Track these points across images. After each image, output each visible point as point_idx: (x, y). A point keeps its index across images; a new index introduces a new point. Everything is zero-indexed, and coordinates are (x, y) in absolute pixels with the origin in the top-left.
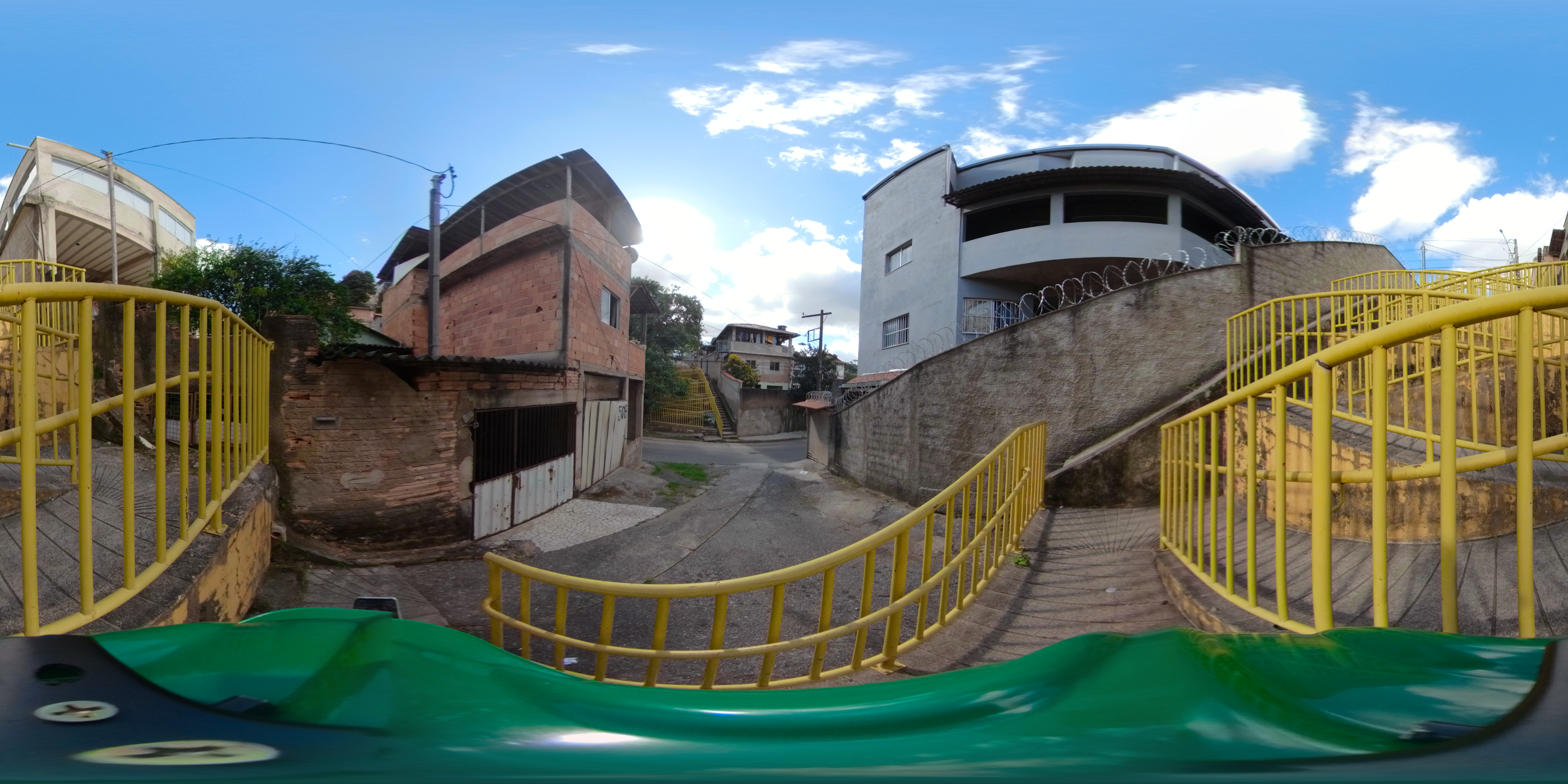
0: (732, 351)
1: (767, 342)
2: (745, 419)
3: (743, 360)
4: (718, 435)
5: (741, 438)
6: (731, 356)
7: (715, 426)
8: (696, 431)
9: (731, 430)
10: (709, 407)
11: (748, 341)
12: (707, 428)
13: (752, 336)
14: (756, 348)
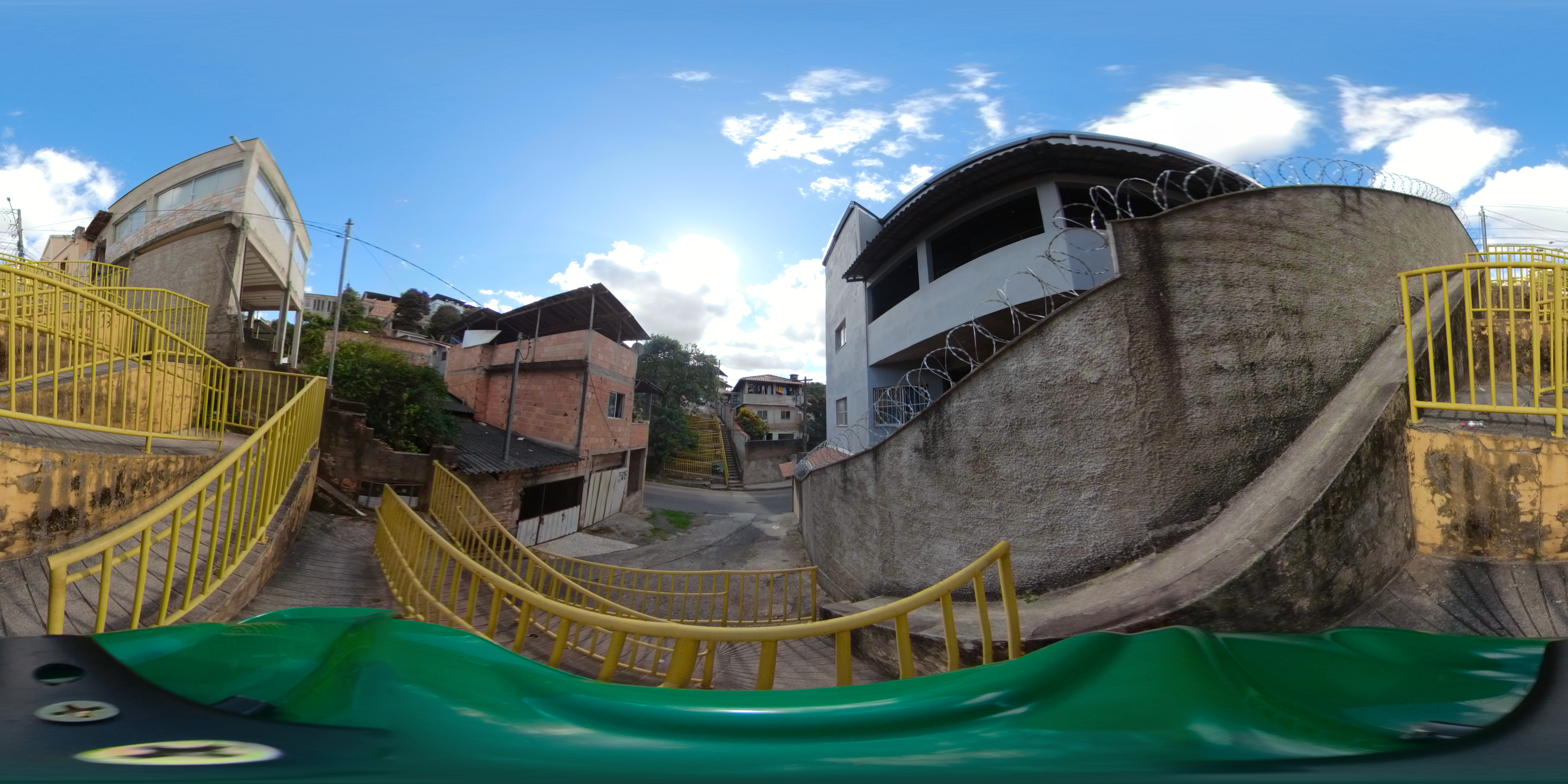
0: (744, 403)
1: (778, 393)
2: (750, 469)
3: (755, 412)
4: (725, 483)
5: (747, 487)
6: (742, 409)
7: (723, 474)
8: (705, 479)
9: (738, 479)
10: (719, 457)
11: (760, 393)
12: (715, 477)
13: (763, 388)
14: (768, 399)
